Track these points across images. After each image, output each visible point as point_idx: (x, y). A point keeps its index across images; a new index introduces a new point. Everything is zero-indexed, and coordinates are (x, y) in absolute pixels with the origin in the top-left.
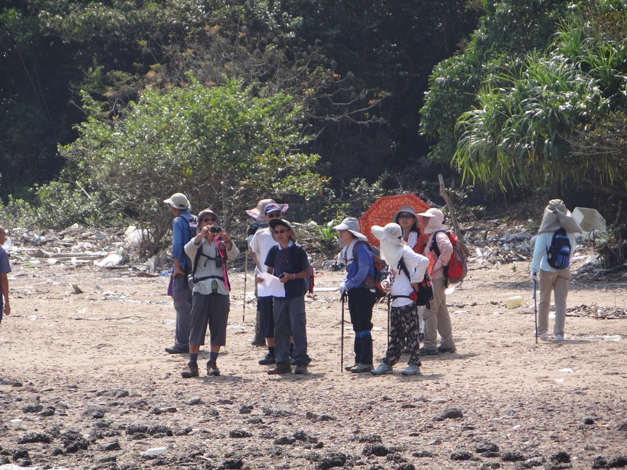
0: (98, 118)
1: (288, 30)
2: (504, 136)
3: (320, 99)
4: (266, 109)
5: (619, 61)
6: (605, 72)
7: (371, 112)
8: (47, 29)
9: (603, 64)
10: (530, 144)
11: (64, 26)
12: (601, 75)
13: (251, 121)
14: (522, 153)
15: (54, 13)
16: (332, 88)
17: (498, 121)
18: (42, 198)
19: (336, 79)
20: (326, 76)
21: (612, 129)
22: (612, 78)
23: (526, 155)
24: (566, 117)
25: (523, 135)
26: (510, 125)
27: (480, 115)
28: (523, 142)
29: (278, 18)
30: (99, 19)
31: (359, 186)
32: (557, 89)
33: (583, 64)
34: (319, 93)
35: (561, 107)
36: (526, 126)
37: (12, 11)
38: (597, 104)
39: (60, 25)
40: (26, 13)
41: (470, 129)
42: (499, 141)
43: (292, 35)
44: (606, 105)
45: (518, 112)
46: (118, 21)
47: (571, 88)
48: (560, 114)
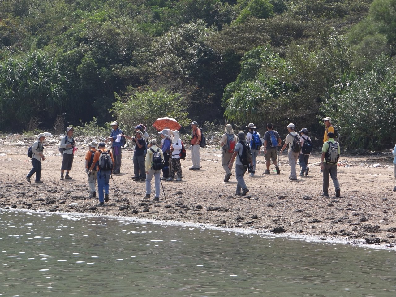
0: (120, 101)
1: (187, 74)
2: (239, 106)
3: (193, 96)
4: (172, 98)
5: (276, 83)
6: (272, 86)
7: (209, 100)
8: (115, 74)
9: (271, 83)
10: (247, 109)
11: (120, 73)
12: (271, 87)
13: (167, 102)
14: (245, 112)
15: (117, 69)
16: (196, 92)
17: (237, 102)
18: (108, 127)
19: (198, 89)
20: (195, 88)
21: (272, 105)
22: (273, 88)
23: (246, 113)
24: (259, 100)
25: (245, 106)
26: (242, 103)
27: (233, 100)
28: (245, 108)
29: (184, 71)
30: (130, 71)
31: (207, 124)
32: (256, 91)
33: (265, 84)
34: (193, 94)
35: (257, 97)
36: (246, 103)
37: (104, 68)
38: (268, 96)
39: (119, 73)
40: (109, 69)
41: (229, 104)
42: (238, 108)
43: (187, 76)
44: (271, 97)
45: (244, 99)
46: (136, 71)
47: (260, 91)
48: (257, 99)
